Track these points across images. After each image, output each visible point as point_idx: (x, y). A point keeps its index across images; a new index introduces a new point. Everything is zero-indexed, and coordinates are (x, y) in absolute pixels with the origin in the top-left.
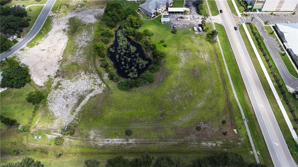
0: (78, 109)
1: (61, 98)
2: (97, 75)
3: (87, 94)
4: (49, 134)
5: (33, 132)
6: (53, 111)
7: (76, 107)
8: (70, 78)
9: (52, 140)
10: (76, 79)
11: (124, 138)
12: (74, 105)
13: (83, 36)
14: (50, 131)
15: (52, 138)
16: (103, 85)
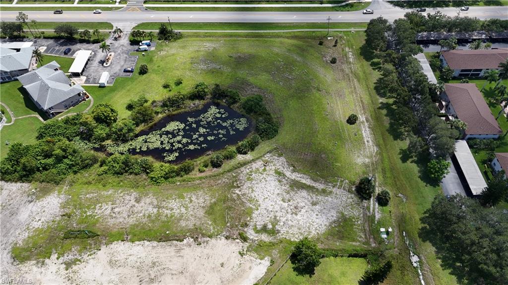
0: (320, 186)
1: (299, 217)
2: (242, 169)
3: (286, 178)
4: (375, 217)
5: (375, 243)
6: (327, 224)
7: (314, 190)
8: (249, 213)
9: (383, 211)
10: (250, 201)
11: (360, 125)
12: (311, 195)
13: (116, 210)
14: (369, 217)
15: (380, 212)
16: (267, 158)
